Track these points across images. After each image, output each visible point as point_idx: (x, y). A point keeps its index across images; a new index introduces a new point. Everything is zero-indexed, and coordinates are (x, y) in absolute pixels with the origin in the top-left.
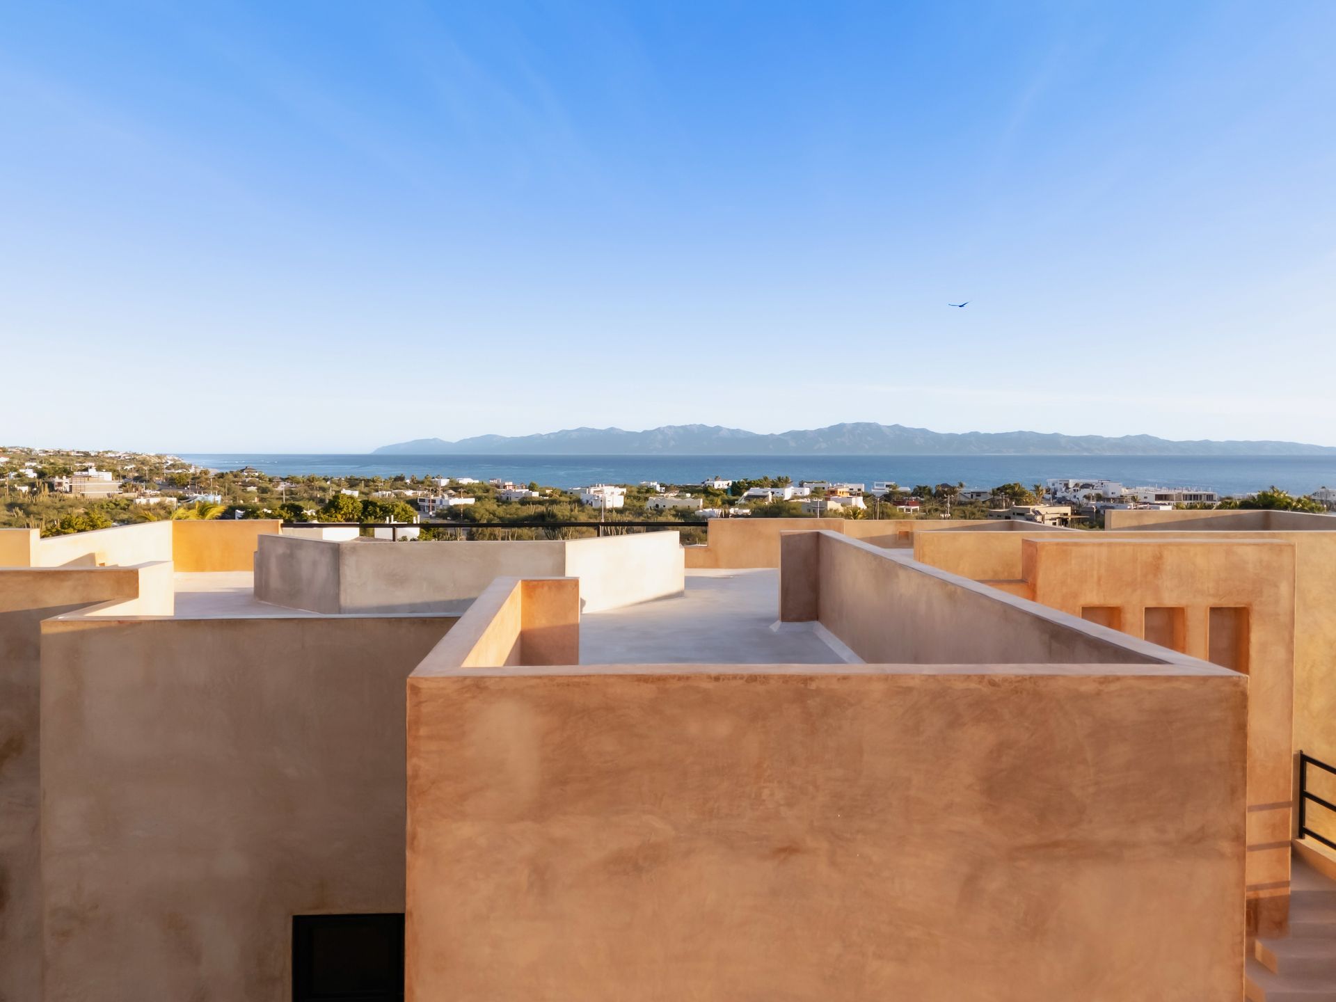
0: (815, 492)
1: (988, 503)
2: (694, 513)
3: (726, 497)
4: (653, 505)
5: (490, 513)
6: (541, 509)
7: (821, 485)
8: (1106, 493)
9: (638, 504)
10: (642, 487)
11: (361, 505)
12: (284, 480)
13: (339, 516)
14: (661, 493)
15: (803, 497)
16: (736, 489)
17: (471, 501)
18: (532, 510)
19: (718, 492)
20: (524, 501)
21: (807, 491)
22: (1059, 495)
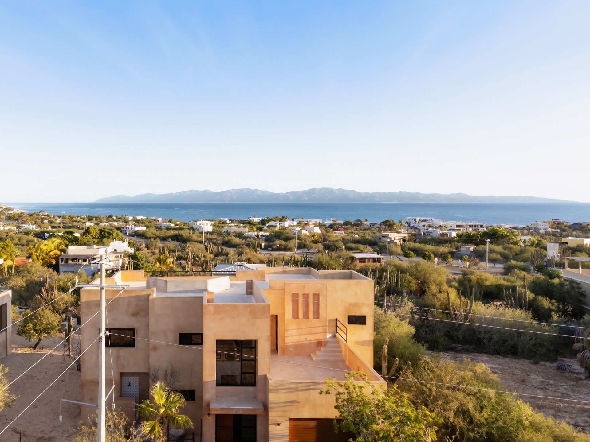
0: (299, 223)
2: (244, 234)
3: (258, 226)
4: (226, 231)
5: (154, 234)
6: (176, 232)
7: (302, 220)
8: (433, 224)
9: (219, 230)
10: (220, 221)
11: (98, 232)
12: (59, 217)
13: (90, 236)
14: (229, 224)
15: (294, 226)
16: (263, 222)
17: (145, 228)
18: (172, 233)
19: (255, 223)
20: (168, 229)
21: (295, 223)
22: (411, 225)
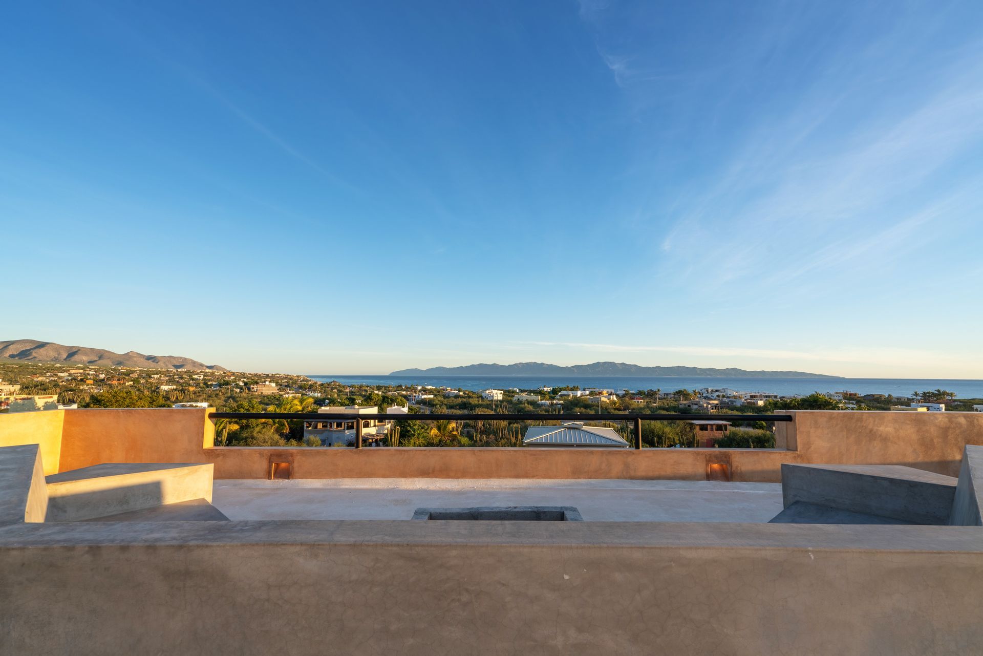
0: (591, 394)
1: (673, 399)
2: (536, 402)
3: (550, 395)
4: (517, 399)
5: (440, 402)
6: (464, 400)
7: (594, 390)
8: (726, 394)
9: (509, 398)
10: (510, 390)
11: (381, 398)
12: (349, 386)
13: (372, 403)
14: (519, 393)
15: (586, 396)
16: (555, 392)
17: (432, 396)
18: (459, 400)
19: (545, 393)
20: (457, 397)
21: (587, 393)
22: (704, 395)
